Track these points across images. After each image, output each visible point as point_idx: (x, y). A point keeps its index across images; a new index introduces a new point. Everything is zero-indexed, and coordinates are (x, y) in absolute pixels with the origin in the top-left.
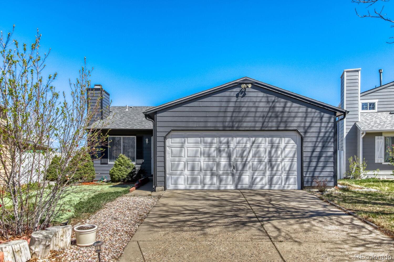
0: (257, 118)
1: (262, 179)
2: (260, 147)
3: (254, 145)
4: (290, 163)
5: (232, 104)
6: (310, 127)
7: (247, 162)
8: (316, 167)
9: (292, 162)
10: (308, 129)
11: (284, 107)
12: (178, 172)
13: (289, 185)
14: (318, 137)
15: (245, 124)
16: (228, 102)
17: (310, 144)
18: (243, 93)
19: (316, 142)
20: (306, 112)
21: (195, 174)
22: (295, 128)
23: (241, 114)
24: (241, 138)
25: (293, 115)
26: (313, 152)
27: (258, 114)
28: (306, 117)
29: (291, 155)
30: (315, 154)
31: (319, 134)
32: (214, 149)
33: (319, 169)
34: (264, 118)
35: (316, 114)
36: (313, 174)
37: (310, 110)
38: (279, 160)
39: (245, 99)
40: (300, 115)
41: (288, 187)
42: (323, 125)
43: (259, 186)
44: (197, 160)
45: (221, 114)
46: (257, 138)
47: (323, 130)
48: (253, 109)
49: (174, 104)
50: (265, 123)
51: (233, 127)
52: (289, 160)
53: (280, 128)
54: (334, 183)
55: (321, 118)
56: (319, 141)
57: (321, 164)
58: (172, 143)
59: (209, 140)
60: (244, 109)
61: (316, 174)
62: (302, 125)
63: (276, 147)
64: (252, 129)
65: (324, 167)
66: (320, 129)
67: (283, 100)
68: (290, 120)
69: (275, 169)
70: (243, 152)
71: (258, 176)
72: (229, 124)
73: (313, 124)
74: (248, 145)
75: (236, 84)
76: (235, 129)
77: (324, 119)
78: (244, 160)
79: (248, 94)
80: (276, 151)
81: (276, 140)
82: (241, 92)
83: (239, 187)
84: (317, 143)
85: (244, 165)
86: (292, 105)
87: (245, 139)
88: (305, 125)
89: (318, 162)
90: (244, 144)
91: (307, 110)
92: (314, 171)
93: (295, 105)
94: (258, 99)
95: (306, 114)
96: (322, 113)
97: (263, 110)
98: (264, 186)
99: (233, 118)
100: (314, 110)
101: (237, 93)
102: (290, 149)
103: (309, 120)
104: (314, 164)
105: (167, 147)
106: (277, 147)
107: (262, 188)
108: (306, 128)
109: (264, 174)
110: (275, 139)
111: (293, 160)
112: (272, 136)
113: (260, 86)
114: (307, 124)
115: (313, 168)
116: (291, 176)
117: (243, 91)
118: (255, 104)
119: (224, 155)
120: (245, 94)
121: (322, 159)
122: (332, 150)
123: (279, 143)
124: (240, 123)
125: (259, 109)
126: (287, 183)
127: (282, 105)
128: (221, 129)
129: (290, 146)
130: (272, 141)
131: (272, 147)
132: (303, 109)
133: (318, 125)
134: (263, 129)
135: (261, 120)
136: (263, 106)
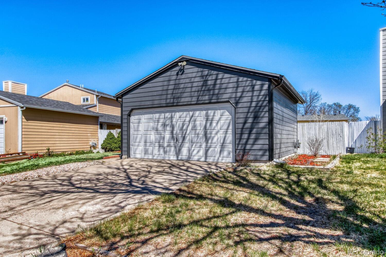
0: (193, 93)
1: (198, 152)
2: (197, 120)
3: (192, 119)
4: (224, 135)
5: (172, 82)
6: (241, 97)
7: (187, 135)
8: (248, 139)
9: (226, 134)
10: (239, 99)
11: (216, 79)
12: (137, 144)
13: (223, 157)
14: (250, 107)
15: (183, 100)
16: (169, 81)
17: (242, 116)
18: (182, 71)
19: (248, 112)
20: (237, 82)
21: (148, 145)
22: (227, 100)
23: (180, 91)
24: (182, 113)
25: (224, 86)
26: (245, 123)
27: (194, 89)
28: (237, 87)
29: (225, 127)
30: (248, 125)
31: (251, 104)
32: (161, 123)
33: (251, 142)
34: (199, 92)
35: (248, 82)
36: (245, 147)
37: (241, 79)
38: (214, 132)
39: (183, 76)
40: (231, 85)
41: (222, 159)
42: (256, 93)
43: (196, 158)
44: (149, 134)
45: (164, 92)
46: (195, 112)
47: (255, 99)
48: (190, 85)
49: (132, 88)
50: (200, 97)
51: (173, 103)
52: (224, 132)
53: (213, 101)
54: (269, 157)
55: (253, 86)
56: (251, 111)
57: (253, 136)
58: (134, 120)
59: (157, 115)
60: (182, 86)
61: (248, 147)
62: (234, 96)
63: (210, 119)
64: (189, 103)
65: (256, 139)
66: (252, 99)
67: (215, 72)
68: (222, 91)
69: (210, 141)
70: (183, 125)
71: (195, 148)
72: (170, 101)
73: (245, 94)
74: (188, 119)
75: (175, 64)
76: (175, 104)
77: (257, 88)
78: (184, 133)
79: (186, 71)
80: (211, 124)
81: (211, 113)
82: (180, 70)
83: (180, 157)
84: (249, 114)
85: (184, 138)
86: (223, 76)
87: (185, 113)
88: (236, 95)
89: (250, 134)
90: (184, 118)
91: (238, 79)
92: (246, 144)
93: (227, 75)
94: (194, 75)
95: (237, 84)
96: (254, 81)
97: (198, 85)
98: (201, 158)
99: (174, 95)
100: (245, 79)
101: (177, 71)
102: (224, 121)
103: (240, 89)
104: (245, 136)
105: (131, 123)
106: (212, 120)
107: (198, 160)
108: (237, 99)
109: (200, 146)
110: (209, 111)
111: (227, 132)
112: (207, 110)
113: (195, 62)
114: (239, 95)
115: (245, 141)
116: (225, 149)
117: (182, 69)
118: (191, 80)
119: (168, 128)
120: (184, 72)
121: (254, 131)
122: (266, 120)
123: (214, 116)
124: (179, 99)
125: (195, 84)
126: (221, 156)
127: (214, 77)
128: (164, 105)
129: (224, 118)
130: (207, 113)
131: (207, 120)
132: (234, 79)
133: (250, 94)
134: (199, 102)
135: (196, 94)
136: (198, 82)
